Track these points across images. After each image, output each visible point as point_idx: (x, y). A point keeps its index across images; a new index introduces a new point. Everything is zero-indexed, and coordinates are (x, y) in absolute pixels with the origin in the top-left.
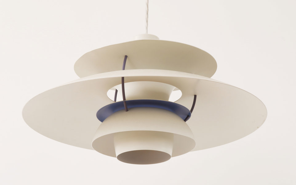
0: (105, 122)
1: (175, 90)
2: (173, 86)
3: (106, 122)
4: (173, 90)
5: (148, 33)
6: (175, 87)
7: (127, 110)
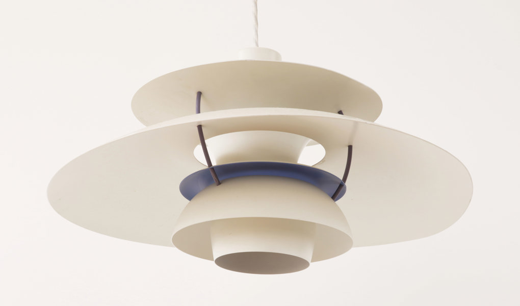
0: (194, 200)
1: (309, 145)
2: (304, 137)
3: (197, 201)
4: (307, 143)
5: (260, 46)
6: (310, 140)
7: (219, 183)
